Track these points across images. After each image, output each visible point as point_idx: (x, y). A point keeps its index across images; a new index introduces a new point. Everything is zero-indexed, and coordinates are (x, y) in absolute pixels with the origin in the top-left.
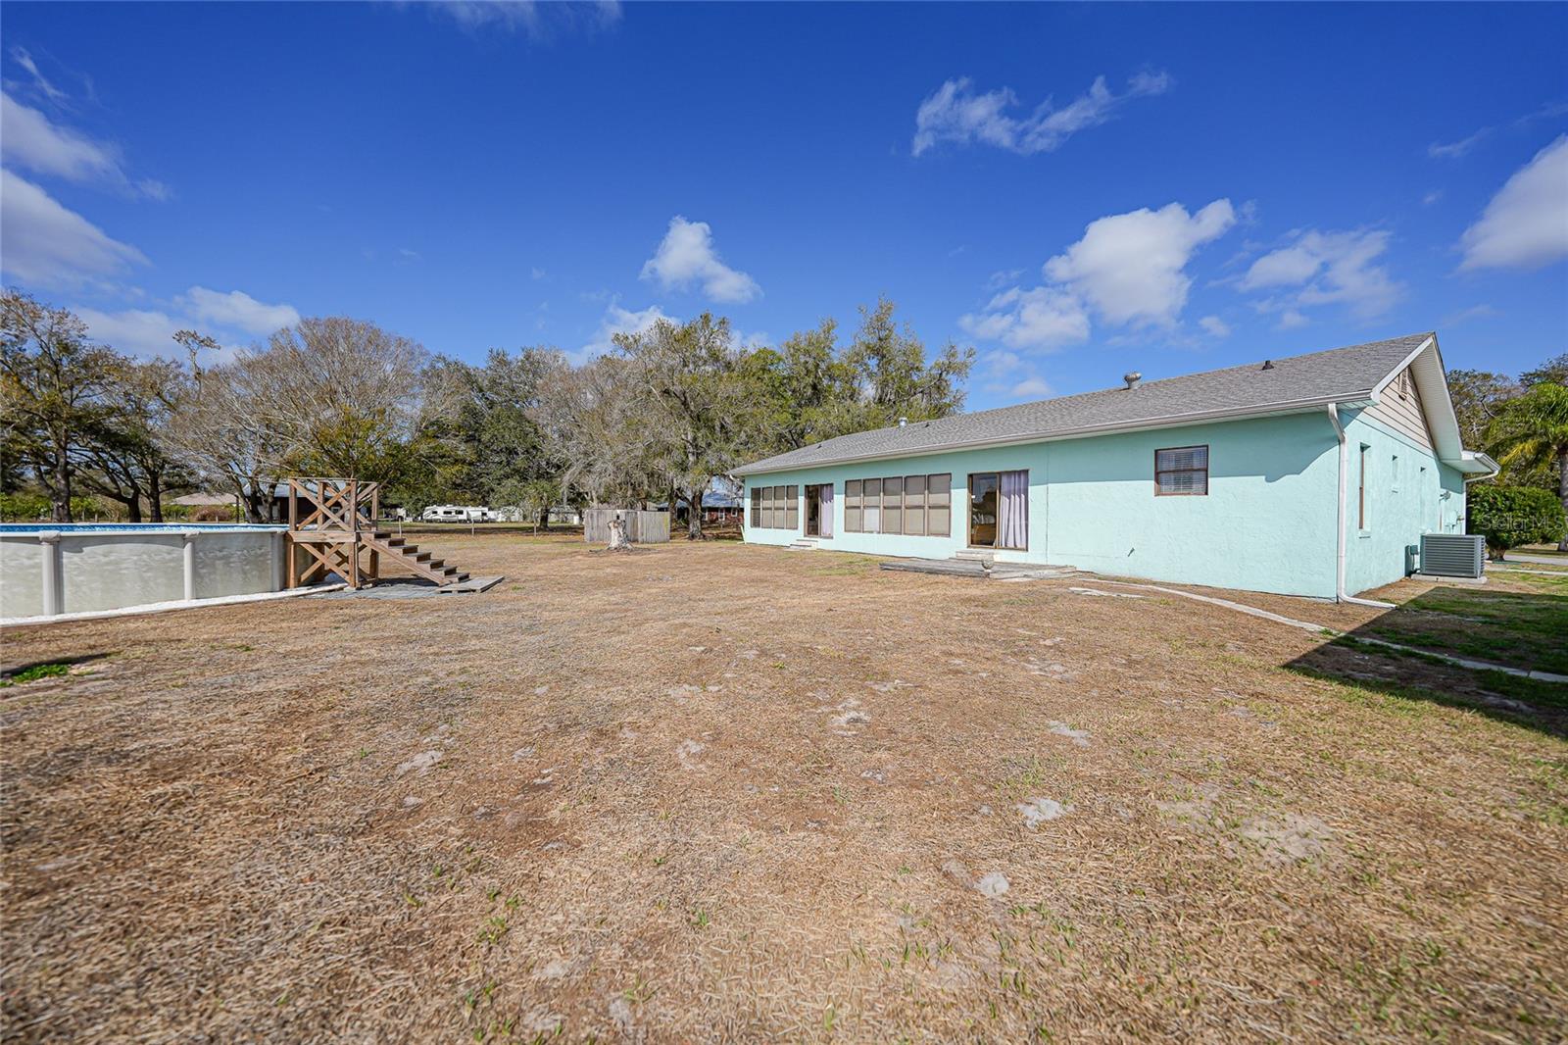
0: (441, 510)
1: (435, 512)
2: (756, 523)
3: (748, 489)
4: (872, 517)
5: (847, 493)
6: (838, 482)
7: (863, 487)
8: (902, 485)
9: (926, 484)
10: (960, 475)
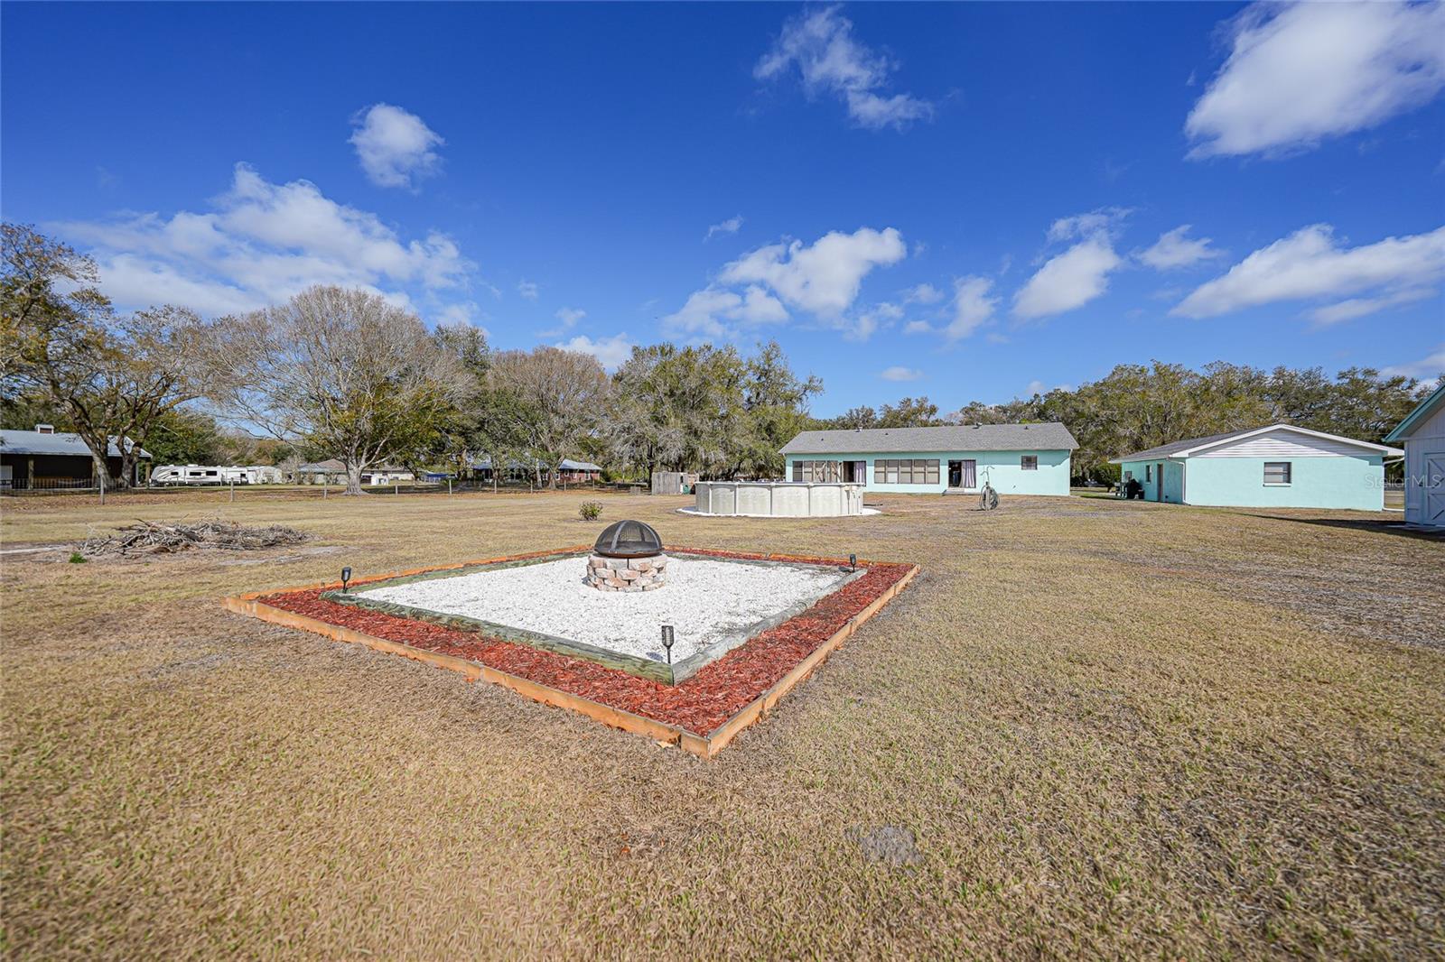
3: (789, 461)
4: (892, 477)
5: (876, 466)
6: (870, 460)
7: (887, 463)
8: (911, 463)
9: (925, 463)
10: (945, 460)
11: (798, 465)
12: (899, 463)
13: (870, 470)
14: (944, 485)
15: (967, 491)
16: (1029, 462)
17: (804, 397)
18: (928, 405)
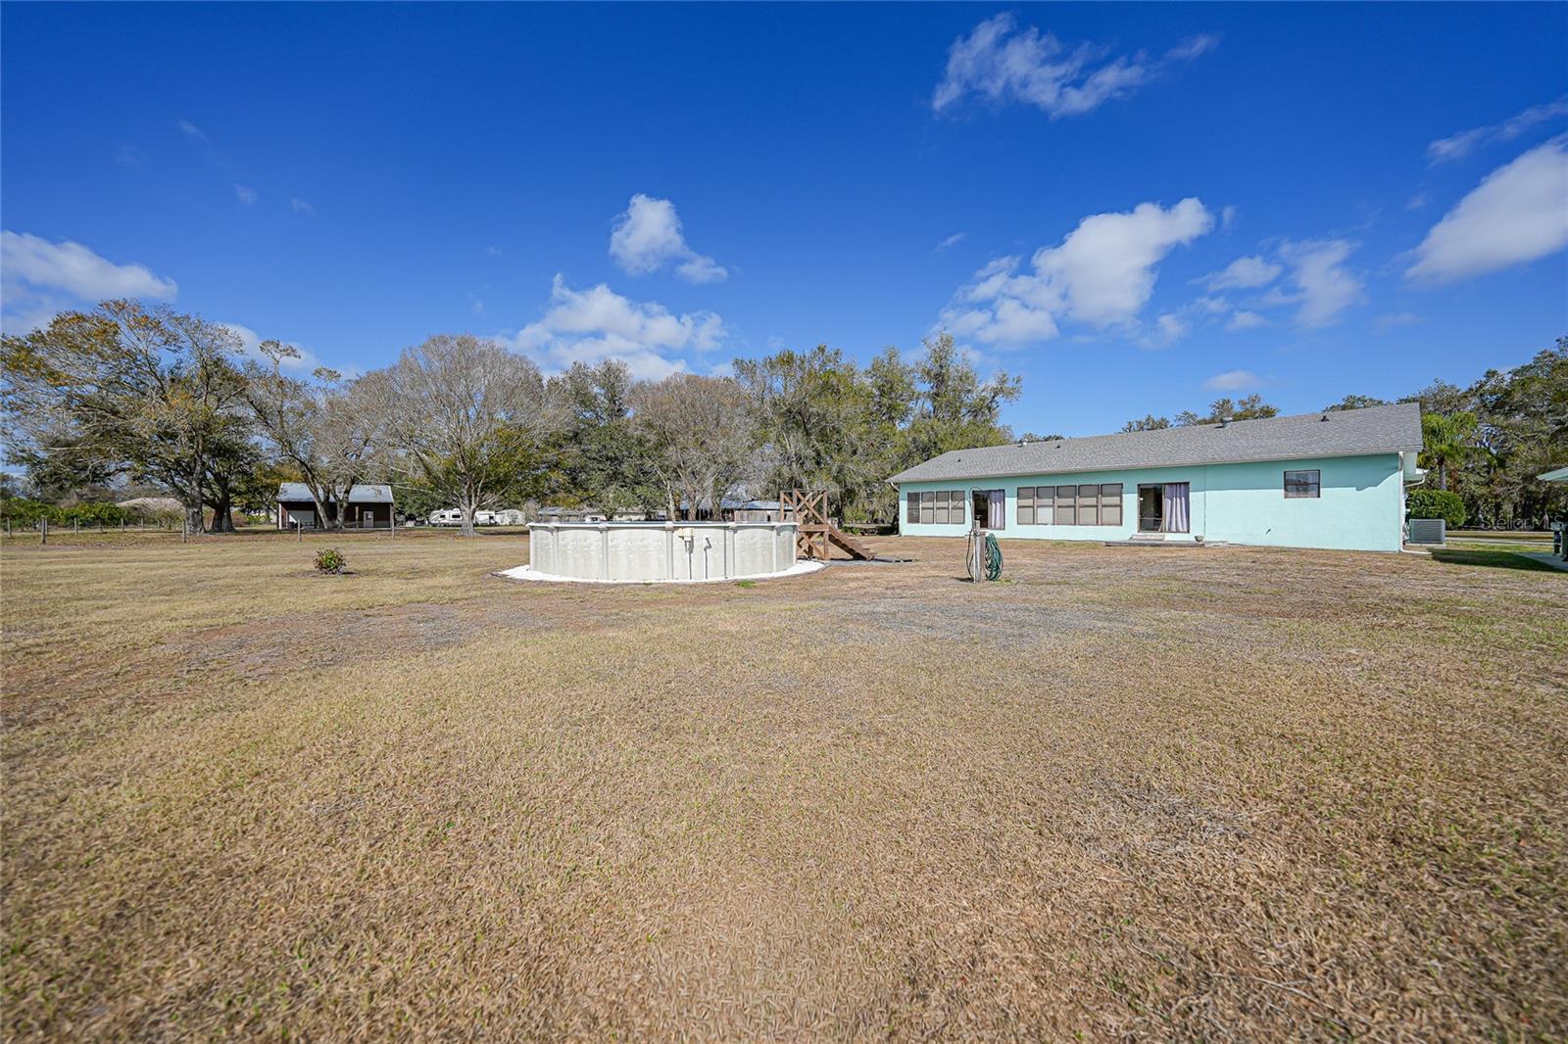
0: (449, 514)
1: (443, 516)
2: (914, 519)
3: (903, 493)
4: (1046, 514)
5: (1019, 496)
6: (1011, 489)
7: (1038, 493)
8: (1078, 491)
9: (1100, 490)
10: (1131, 484)
11: (913, 498)
12: (1057, 492)
13: (1011, 503)
14: (1129, 528)
15: (1169, 537)
16: (1300, 485)
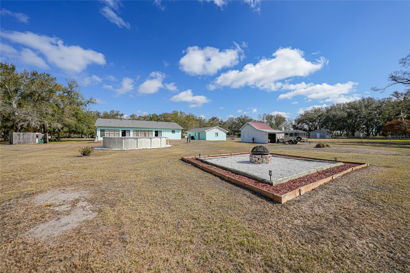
2: (103, 136)
3: (99, 129)
5: (133, 132)
6: (131, 130)
7: (137, 131)
9: (148, 131)
10: (154, 130)
11: (102, 131)
16: (173, 132)
17: (87, 105)
18: (120, 113)
